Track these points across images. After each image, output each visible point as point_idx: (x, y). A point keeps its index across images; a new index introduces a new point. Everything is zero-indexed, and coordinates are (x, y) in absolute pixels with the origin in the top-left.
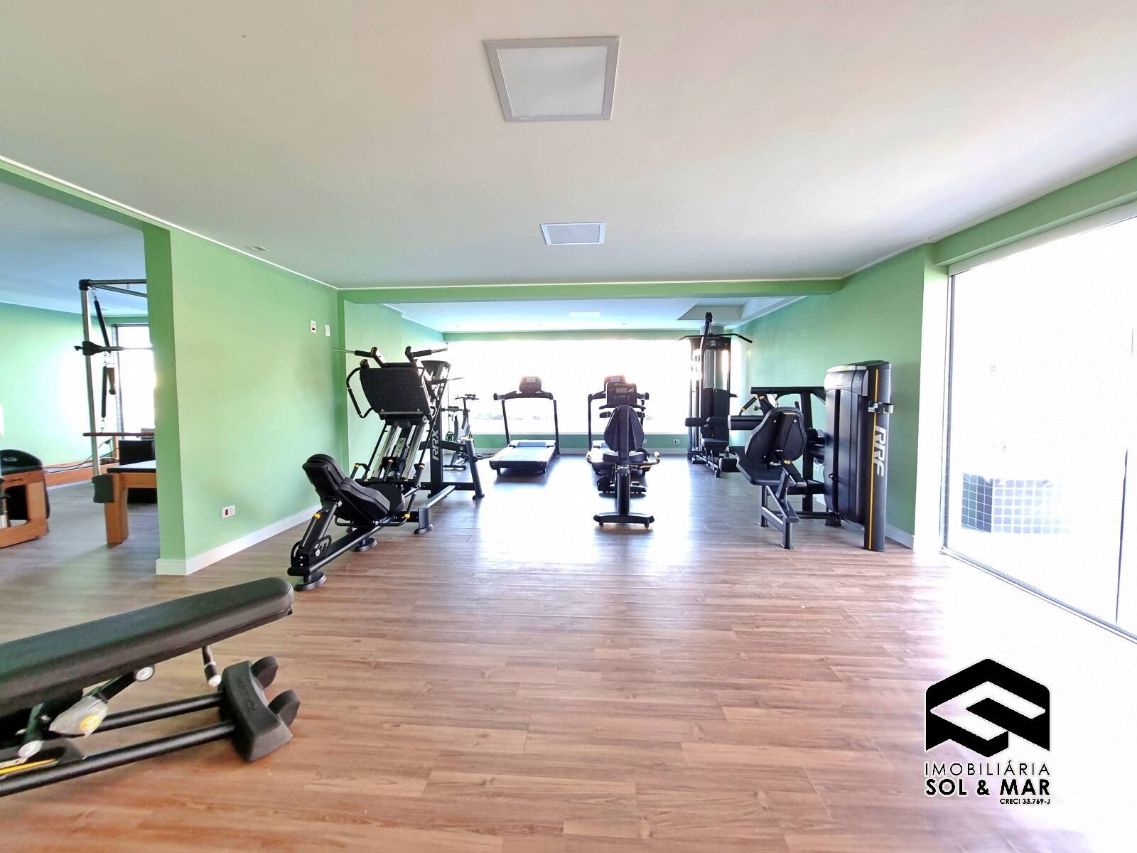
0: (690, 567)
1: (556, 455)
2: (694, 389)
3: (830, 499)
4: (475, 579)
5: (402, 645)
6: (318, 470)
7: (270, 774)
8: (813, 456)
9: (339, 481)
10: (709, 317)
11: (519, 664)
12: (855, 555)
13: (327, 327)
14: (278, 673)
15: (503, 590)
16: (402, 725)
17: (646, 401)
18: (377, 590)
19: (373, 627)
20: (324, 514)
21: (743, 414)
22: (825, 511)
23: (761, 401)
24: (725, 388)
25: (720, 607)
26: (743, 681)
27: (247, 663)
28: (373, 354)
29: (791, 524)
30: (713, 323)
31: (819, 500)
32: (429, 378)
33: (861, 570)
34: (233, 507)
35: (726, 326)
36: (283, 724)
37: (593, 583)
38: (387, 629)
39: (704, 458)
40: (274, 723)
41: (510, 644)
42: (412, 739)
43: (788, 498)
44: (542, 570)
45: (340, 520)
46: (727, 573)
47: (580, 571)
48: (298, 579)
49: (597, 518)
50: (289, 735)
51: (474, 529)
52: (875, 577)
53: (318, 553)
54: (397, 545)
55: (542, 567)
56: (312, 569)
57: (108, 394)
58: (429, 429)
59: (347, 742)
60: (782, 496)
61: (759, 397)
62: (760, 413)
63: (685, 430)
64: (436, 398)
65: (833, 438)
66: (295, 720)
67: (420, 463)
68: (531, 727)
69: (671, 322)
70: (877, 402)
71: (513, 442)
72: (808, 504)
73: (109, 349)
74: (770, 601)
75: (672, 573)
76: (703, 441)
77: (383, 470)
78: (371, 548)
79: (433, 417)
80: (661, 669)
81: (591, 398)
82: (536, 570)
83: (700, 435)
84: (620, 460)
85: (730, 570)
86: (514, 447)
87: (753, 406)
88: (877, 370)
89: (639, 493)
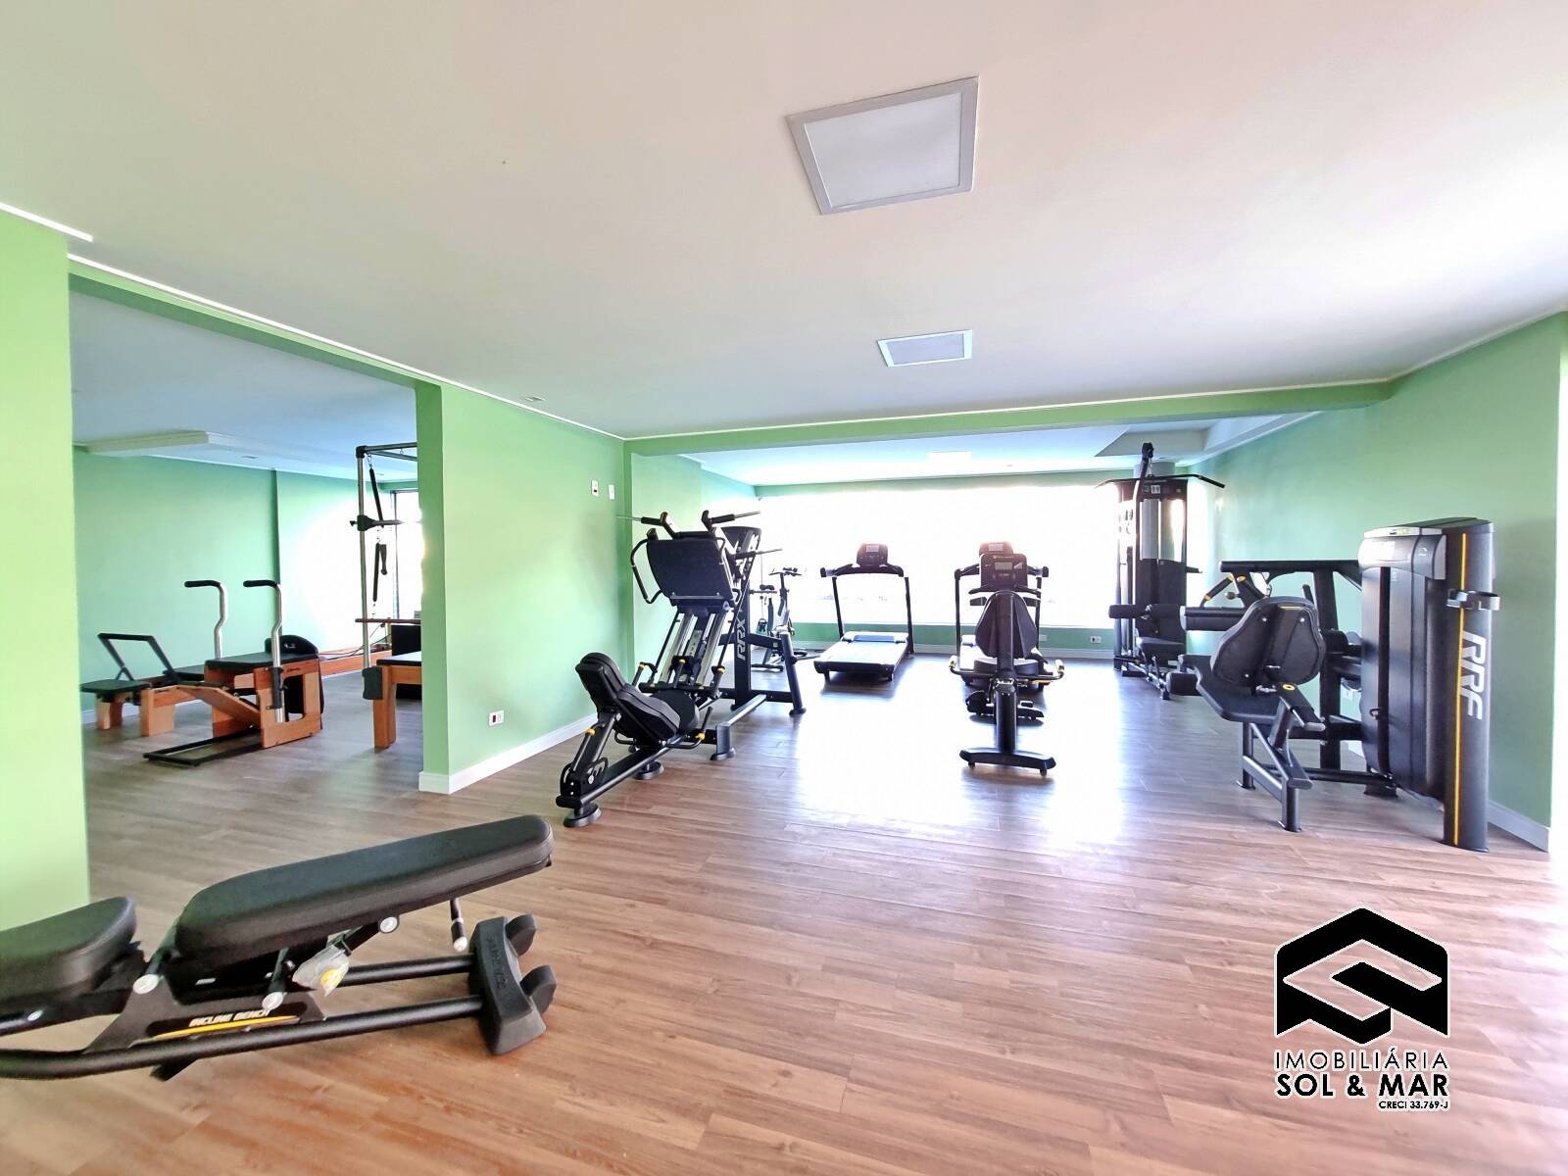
0: (1113, 847)
1: (909, 654)
2: (1124, 560)
3: (1374, 751)
4: (787, 833)
5: (688, 919)
6: (593, 672)
7: (517, 1075)
8: (1340, 676)
9: (618, 688)
10: (1148, 450)
11: (840, 971)
12: (1425, 854)
13: (611, 488)
14: (536, 937)
15: (824, 854)
16: (679, 1037)
17: (1044, 580)
18: (661, 836)
19: (652, 888)
20: (600, 730)
21: (1206, 605)
22: (1364, 770)
23: (1240, 585)
24: (1177, 558)
25: (1161, 920)
26: (1202, 1055)
27: (501, 919)
28: (662, 522)
29: (1297, 791)
30: (1155, 458)
31: (1353, 751)
32: (733, 551)
33: (1439, 883)
34: (502, 713)
35: (1178, 461)
36: (535, 1011)
37: (955, 857)
38: (669, 892)
39: (1142, 668)
40: (524, 1008)
41: (830, 938)
42: (689, 1060)
43: (1290, 744)
44: (882, 829)
45: (621, 737)
46: (1178, 863)
47: (937, 836)
48: (567, 812)
49: (965, 755)
50: (542, 1026)
51: (790, 760)
52: (1467, 898)
53: (591, 780)
54: (686, 774)
55: (881, 824)
56: (583, 800)
57: (380, 574)
58: (731, 619)
59: (607, 1049)
60: (1280, 742)
61: (1236, 577)
62: (1239, 603)
63: (1110, 624)
64: (741, 577)
65: (1377, 650)
66: (551, 1006)
67: (720, 666)
68: (853, 1074)
69: (1085, 459)
70: (1465, 591)
71: (848, 635)
72: (1330, 757)
73: (382, 523)
74: (1256, 920)
75: (1083, 853)
76: (1139, 641)
77: (674, 673)
78: (656, 777)
79: (736, 603)
80: (1058, 1012)
81: (958, 575)
82: (871, 827)
83: (1135, 631)
84: (1000, 671)
85: (1183, 859)
86: (849, 641)
87: (1225, 593)
88: (1464, 536)
89: (1033, 719)
